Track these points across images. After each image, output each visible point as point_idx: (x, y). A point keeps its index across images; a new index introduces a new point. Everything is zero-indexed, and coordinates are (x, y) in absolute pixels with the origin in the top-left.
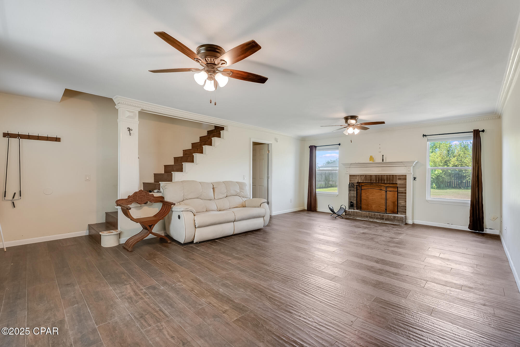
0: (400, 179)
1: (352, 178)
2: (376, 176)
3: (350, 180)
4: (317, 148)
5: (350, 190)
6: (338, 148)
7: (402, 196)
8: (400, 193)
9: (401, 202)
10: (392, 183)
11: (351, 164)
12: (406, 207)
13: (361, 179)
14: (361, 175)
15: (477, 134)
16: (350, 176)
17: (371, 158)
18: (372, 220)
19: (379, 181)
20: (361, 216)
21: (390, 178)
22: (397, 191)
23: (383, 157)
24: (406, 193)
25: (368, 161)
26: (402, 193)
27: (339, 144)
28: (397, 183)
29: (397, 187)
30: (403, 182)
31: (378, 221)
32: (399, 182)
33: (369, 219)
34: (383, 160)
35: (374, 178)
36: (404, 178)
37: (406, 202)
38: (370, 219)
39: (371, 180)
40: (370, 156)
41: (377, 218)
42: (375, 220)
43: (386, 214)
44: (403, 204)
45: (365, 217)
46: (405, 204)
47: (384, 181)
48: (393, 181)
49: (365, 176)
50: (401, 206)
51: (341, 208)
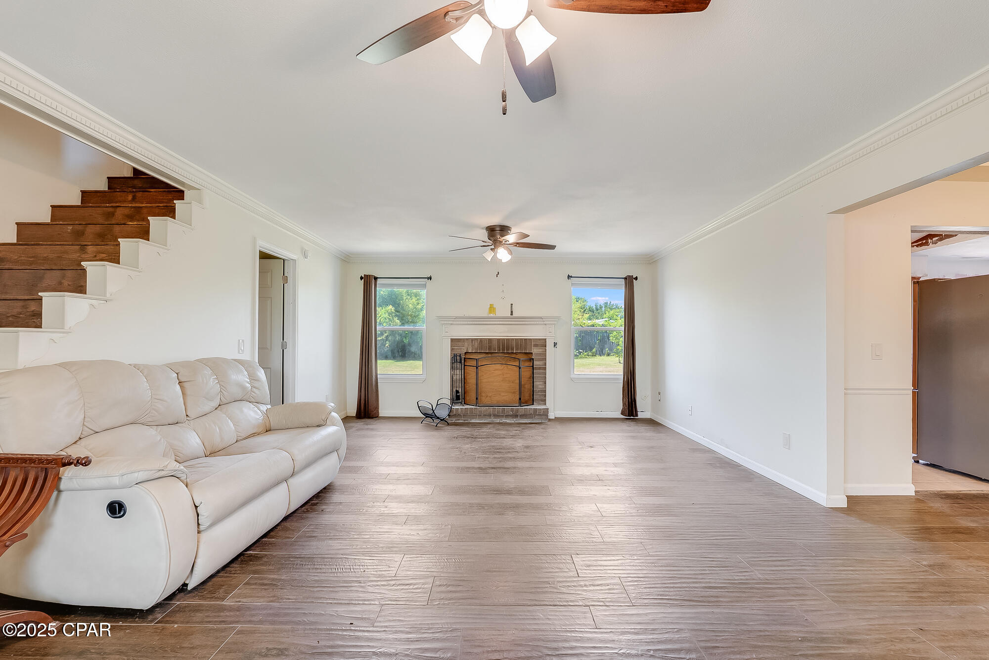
0: (536, 345)
1: (456, 344)
2: (499, 340)
3: (452, 350)
4: (379, 281)
5: (452, 368)
6: (424, 286)
7: (539, 374)
8: (537, 369)
9: (538, 384)
10: (524, 353)
11: (456, 318)
12: (545, 391)
13: (472, 346)
14: (472, 340)
15: (630, 281)
16: (452, 340)
17: (492, 308)
18: (498, 420)
19: (503, 349)
20: (480, 416)
21: (521, 345)
22: (533, 366)
23: (511, 307)
24: (545, 369)
25: (485, 313)
26: (540, 368)
27: (430, 278)
28: (532, 353)
29: (533, 359)
30: (541, 350)
31: (508, 421)
32: (535, 351)
33: (494, 420)
34: (512, 312)
35: (495, 344)
36: (542, 343)
37: (546, 384)
38: (496, 420)
39: (490, 348)
40: (490, 305)
41: (507, 416)
42: (504, 420)
43: (521, 406)
44: (540, 387)
45: (486, 417)
46: (543, 386)
47: (512, 349)
48: (526, 349)
49: (479, 340)
50: (539, 391)
51: (437, 405)
